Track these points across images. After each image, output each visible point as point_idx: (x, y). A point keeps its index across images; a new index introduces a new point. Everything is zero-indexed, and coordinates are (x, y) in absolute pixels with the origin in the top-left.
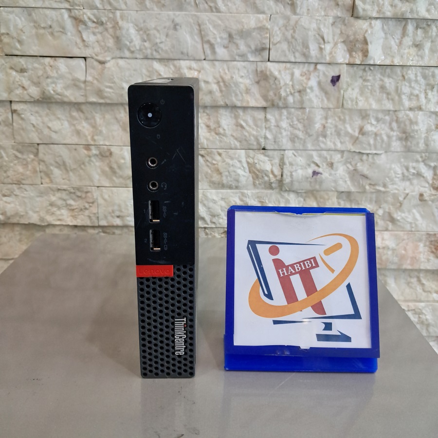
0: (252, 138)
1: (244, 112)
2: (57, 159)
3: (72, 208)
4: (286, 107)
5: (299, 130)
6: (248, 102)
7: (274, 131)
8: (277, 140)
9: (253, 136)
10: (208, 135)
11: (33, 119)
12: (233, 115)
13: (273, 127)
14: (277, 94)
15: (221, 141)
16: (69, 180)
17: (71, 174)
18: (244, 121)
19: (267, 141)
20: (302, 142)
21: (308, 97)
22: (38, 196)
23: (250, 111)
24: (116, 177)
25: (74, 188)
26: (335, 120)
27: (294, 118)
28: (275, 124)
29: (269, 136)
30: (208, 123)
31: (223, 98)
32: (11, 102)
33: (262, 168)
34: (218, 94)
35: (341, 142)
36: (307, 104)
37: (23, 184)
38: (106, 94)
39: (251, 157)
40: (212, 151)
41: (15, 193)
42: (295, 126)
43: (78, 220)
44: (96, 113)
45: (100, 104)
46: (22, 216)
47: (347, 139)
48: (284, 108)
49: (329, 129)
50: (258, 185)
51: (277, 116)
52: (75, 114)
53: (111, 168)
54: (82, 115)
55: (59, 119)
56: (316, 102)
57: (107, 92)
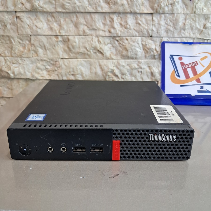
0: (145, 30)
1: (141, 16)
2: (41, 44)
3: (49, 70)
4: (164, 13)
5: (170, 26)
6: (143, 10)
7: (157, 27)
8: (159, 32)
9: (146, 29)
10: (121, 29)
11: (28, 22)
12: (135, 18)
13: (156, 24)
14: (159, 6)
15: (128, 32)
16: (47, 55)
17: (48, 51)
18: (140, 21)
19: (153, 32)
20: (172, 33)
21: (176, 7)
22: (31, 64)
23: (144, 15)
24: (71, 53)
25: (49, 59)
26: (190, 20)
27: (168, 19)
28: (158, 23)
29: (154, 29)
30: (121, 23)
31: (129, 8)
32: (16, 12)
33: (150, 47)
34: (127, 6)
35: (193, 33)
36: (175, 11)
37: (23, 57)
38: (66, 7)
39: (144, 41)
40: (123, 38)
41: (19, 62)
42: (168, 24)
43: (52, 77)
44: (61, 18)
45: (63, 13)
46: (23, 74)
47: (197, 31)
48: (162, 14)
49: (187, 26)
50: (147, 57)
51: (159, 18)
52: (50, 18)
53: (69, 48)
54: (53, 19)
55: (41, 21)
56: (180, 10)
57: (67, 6)
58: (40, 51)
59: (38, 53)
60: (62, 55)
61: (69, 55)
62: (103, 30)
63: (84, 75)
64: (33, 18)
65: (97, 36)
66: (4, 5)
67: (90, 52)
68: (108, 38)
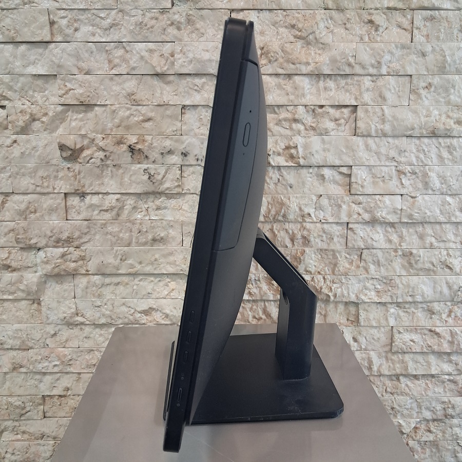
58: (372, 267)
59: (369, 270)
60: (400, 272)
61: (408, 271)
62: (454, 242)
63: (426, 296)
64: (368, 230)
65: (447, 249)
66: (335, 216)
67: (437, 268)
68: (459, 251)
